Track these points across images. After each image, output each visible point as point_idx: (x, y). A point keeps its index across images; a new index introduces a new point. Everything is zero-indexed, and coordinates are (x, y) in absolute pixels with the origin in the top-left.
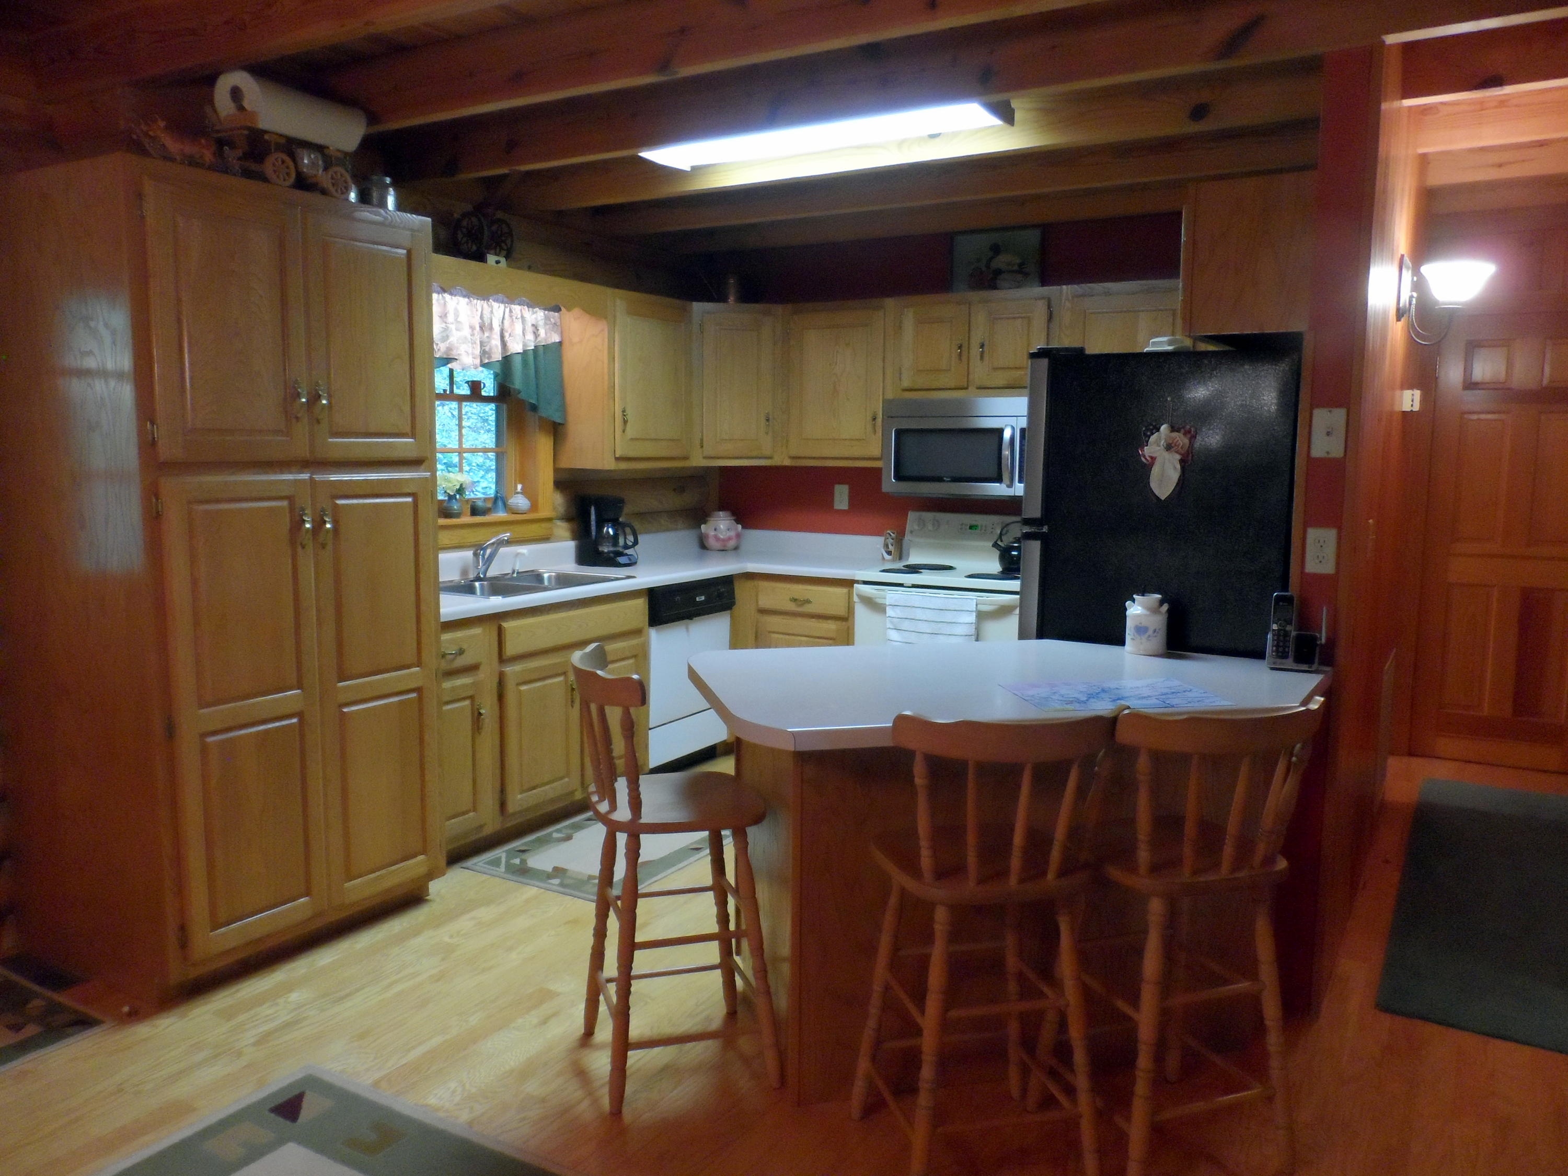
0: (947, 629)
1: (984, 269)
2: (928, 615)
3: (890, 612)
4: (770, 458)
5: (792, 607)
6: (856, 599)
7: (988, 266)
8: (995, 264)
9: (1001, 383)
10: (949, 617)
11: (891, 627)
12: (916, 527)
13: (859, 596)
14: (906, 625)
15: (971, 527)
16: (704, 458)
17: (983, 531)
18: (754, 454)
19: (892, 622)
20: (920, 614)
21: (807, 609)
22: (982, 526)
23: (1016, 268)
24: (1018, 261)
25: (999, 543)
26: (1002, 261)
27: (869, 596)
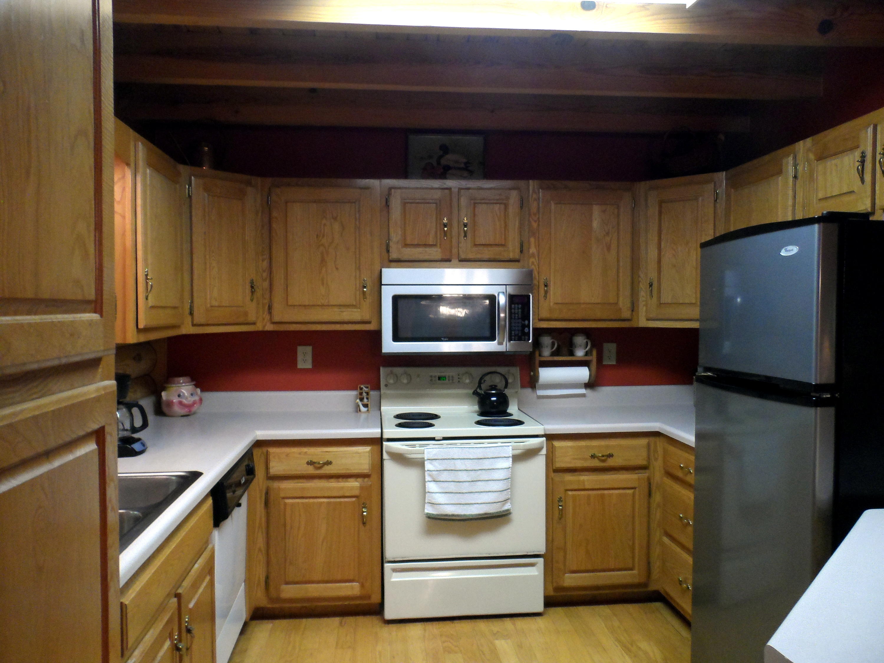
0: (484, 476)
1: (435, 164)
2: (469, 465)
3: (428, 466)
4: (254, 324)
5: (311, 470)
6: (385, 456)
7: (439, 163)
8: (443, 162)
9: (486, 256)
10: (487, 464)
11: (430, 480)
12: (391, 381)
13: (389, 453)
14: (445, 476)
15: (439, 378)
16: (193, 325)
17: (451, 381)
18: (241, 320)
19: (430, 475)
20: (459, 465)
21: (327, 470)
22: (449, 377)
23: (462, 166)
24: (465, 160)
25: (478, 390)
26: (450, 159)
27: (400, 452)
